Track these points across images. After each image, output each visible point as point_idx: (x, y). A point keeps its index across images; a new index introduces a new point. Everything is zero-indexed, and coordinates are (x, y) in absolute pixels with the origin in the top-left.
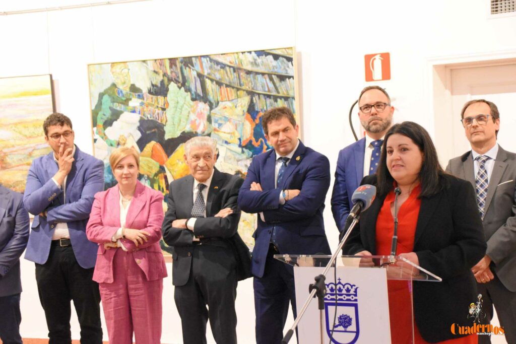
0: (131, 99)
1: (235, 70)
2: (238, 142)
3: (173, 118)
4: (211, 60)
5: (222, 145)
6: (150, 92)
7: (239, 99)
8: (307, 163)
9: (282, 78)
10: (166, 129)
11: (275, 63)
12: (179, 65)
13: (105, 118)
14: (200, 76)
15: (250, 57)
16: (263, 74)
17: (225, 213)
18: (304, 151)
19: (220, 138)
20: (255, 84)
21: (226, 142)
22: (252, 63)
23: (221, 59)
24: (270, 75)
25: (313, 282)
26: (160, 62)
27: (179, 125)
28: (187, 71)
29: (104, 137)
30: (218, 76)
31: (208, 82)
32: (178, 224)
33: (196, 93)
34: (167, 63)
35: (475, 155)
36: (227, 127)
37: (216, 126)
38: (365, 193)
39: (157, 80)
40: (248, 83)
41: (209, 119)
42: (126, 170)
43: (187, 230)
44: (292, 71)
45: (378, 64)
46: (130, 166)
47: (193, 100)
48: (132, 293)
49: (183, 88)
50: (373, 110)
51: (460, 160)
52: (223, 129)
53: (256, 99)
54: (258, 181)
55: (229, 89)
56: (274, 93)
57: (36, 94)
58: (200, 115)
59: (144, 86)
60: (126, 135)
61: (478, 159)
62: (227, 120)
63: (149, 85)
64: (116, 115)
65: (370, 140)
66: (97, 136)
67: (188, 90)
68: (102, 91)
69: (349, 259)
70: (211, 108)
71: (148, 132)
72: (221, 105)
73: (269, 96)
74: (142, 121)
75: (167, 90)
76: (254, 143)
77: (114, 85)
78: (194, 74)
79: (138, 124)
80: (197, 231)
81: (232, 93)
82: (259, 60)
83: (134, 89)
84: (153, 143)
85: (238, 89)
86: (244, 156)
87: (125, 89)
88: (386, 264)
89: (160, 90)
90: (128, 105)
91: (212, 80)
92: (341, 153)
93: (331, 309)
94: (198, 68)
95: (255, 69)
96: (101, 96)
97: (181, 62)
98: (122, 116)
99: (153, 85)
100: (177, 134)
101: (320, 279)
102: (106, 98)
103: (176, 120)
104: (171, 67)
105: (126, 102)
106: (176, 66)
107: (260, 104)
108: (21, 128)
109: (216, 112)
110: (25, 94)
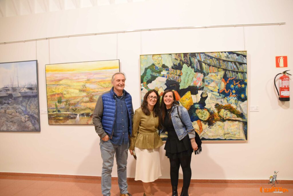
0: (162, 71)
1: (217, 59)
2: (217, 91)
3: (184, 80)
4: (205, 55)
5: (209, 92)
6: (172, 68)
7: (219, 72)
9: (241, 64)
10: (181, 84)
11: (237, 57)
12: (188, 56)
13: (148, 79)
14: (199, 61)
15: (225, 54)
16: (231, 62)
19: (208, 89)
20: (228, 66)
21: (212, 91)
22: (226, 57)
23: (210, 55)
24: (235, 63)
26: (179, 55)
27: (187, 83)
28: (193, 59)
30: (209, 62)
31: (203, 64)
33: (197, 69)
34: (182, 55)
36: (213, 84)
37: (207, 84)
39: (177, 63)
40: (224, 65)
41: (203, 81)
44: (246, 61)
45: (282, 61)
47: (195, 72)
49: (190, 67)
52: (210, 85)
53: (227, 72)
55: (214, 68)
56: (237, 70)
57: (111, 68)
58: (199, 78)
59: (170, 65)
60: (159, 87)
62: (212, 81)
63: (172, 65)
64: (154, 78)
66: (143, 88)
67: (193, 67)
68: (147, 67)
70: (205, 76)
71: (171, 86)
72: (210, 74)
73: (234, 71)
75: (182, 67)
76: (226, 91)
77: (153, 65)
78: (197, 60)
79: (166, 82)
81: (216, 70)
82: (230, 56)
83: (164, 66)
85: (219, 68)
86: (220, 97)
87: (160, 66)
90: (160, 73)
91: (205, 64)
94: (198, 58)
95: (227, 59)
96: (146, 69)
97: (190, 55)
98: (157, 79)
99: (174, 65)
100: (187, 87)
103: (186, 81)
104: (184, 57)
105: (160, 72)
106: (187, 57)
107: (230, 75)
108: (102, 84)
109: (207, 78)
110: (105, 68)
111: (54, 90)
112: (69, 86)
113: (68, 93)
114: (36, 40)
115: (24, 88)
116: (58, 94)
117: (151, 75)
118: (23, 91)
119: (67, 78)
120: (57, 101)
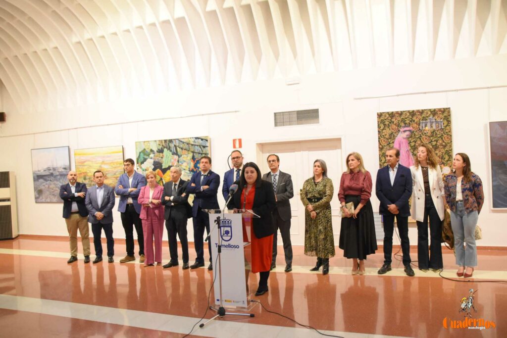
1: (188, 144)
2: (188, 169)
4: (179, 141)
6: (157, 152)
7: (189, 154)
8: (212, 177)
9: (204, 147)
10: (163, 165)
11: (202, 142)
12: (167, 142)
13: (141, 161)
14: (175, 146)
15: (193, 140)
16: (197, 145)
17: (184, 195)
18: (211, 173)
20: (195, 149)
21: (184, 169)
22: (193, 142)
23: (183, 140)
24: (200, 146)
25: (216, 219)
26: (161, 141)
28: (170, 144)
29: (141, 168)
30: (181, 146)
31: (178, 148)
32: (167, 198)
33: (174, 152)
34: (164, 142)
35: (272, 174)
36: (185, 164)
37: (181, 163)
38: (234, 187)
39: (160, 147)
40: (192, 149)
41: (178, 161)
42: (150, 179)
43: (170, 200)
44: (208, 144)
45: (237, 143)
46: (152, 178)
47: (173, 154)
48: (153, 223)
49: (169, 150)
50: (236, 160)
51: (266, 176)
52: (183, 165)
53: (195, 154)
54: (194, 183)
56: (201, 152)
57: (117, 153)
58: (175, 160)
59: (155, 149)
60: (149, 167)
61: (273, 175)
62: (185, 161)
64: (145, 160)
65: (235, 169)
67: (171, 151)
68: (140, 151)
69: (230, 211)
70: (179, 157)
71: (156, 166)
72: (182, 156)
73: (200, 153)
74: (154, 162)
75: (164, 151)
76: (194, 170)
77: (145, 149)
78: (173, 145)
80: (174, 201)
81: (186, 152)
82: (196, 141)
83: (152, 151)
84: (158, 170)
85: (188, 151)
86: (191, 174)
87: (149, 151)
88: (242, 212)
89: (161, 151)
91: (179, 148)
92: (226, 173)
93: (222, 228)
94: (174, 143)
95: (195, 144)
96: (140, 153)
97: (169, 141)
98: (147, 160)
99: (158, 149)
100: (167, 166)
101: (218, 218)
102: (142, 154)
103: (166, 162)
105: (149, 155)
107: (197, 156)
108: (112, 165)
109: (181, 159)
110: (113, 153)
111: (80, 170)
112: (91, 166)
113: (90, 172)
114: (69, 129)
115: (60, 168)
116: (84, 173)
117: (144, 158)
118: (60, 171)
119: (89, 161)
120: (83, 179)
